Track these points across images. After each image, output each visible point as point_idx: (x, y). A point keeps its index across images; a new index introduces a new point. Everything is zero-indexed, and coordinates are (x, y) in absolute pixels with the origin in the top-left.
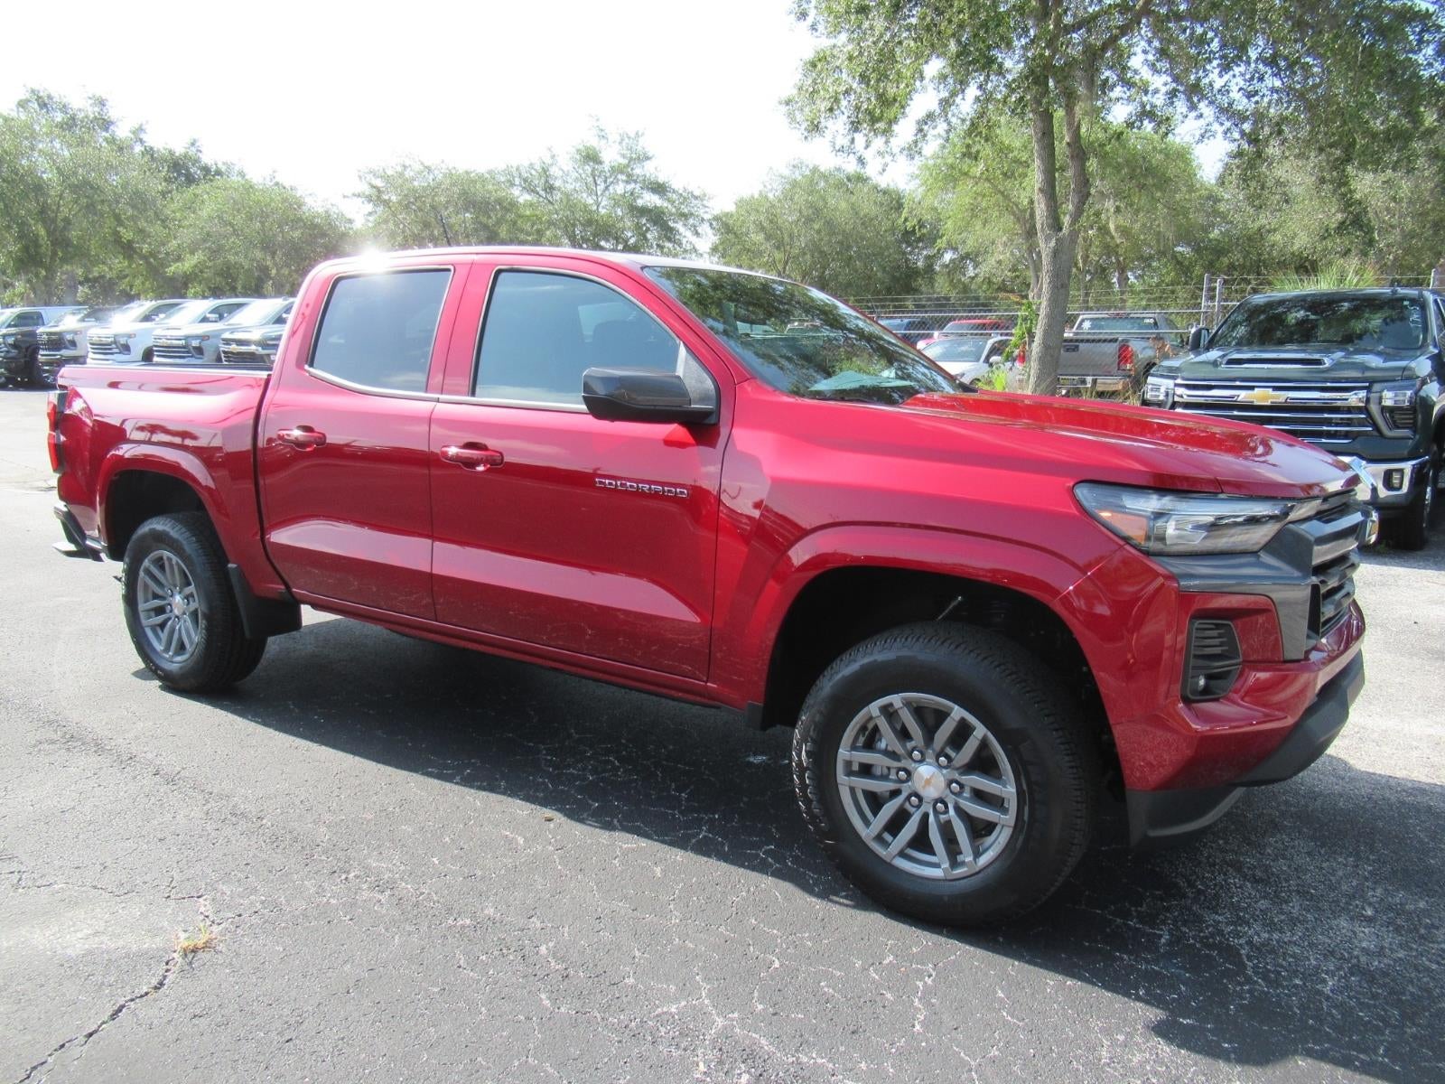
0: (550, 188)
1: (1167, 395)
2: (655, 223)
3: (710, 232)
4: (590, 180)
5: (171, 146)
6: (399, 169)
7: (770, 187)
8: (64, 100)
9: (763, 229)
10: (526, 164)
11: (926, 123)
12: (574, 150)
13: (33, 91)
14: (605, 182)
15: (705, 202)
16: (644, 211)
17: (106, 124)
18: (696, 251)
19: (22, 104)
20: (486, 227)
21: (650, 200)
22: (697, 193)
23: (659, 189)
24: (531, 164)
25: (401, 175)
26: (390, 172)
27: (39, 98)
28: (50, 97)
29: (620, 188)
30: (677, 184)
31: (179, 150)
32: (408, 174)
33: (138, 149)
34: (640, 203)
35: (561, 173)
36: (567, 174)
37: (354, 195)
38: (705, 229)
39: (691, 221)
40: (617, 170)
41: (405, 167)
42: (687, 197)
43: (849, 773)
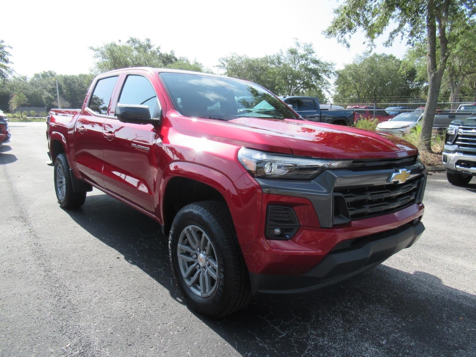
0: (280, 63)
1: (456, 132)
2: (314, 74)
3: (334, 76)
4: (293, 60)
5: (167, 53)
6: (232, 58)
7: (356, 61)
8: (139, 40)
9: (352, 75)
10: (272, 55)
11: (393, 34)
12: (288, 50)
13: (131, 38)
14: (298, 60)
15: (332, 66)
16: (310, 70)
17: (150, 47)
18: (328, 83)
19: (128, 42)
20: (256, 76)
21: (312, 66)
22: (329, 63)
23: (316, 62)
24: (274, 55)
25: (232, 60)
26: (228, 59)
27: (133, 40)
28: (135, 39)
29: (303, 62)
30: (323, 60)
31: (169, 53)
32: (234, 59)
33: (158, 54)
34: (309, 67)
35: (284, 58)
36: (286, 58)
37: (217, 66)
38: (331, 75)
39: (327, 73)
40: (302, 57)
41: (233, 57)
42: (326, 65)
43: (183, 254)
